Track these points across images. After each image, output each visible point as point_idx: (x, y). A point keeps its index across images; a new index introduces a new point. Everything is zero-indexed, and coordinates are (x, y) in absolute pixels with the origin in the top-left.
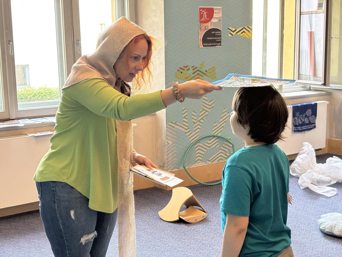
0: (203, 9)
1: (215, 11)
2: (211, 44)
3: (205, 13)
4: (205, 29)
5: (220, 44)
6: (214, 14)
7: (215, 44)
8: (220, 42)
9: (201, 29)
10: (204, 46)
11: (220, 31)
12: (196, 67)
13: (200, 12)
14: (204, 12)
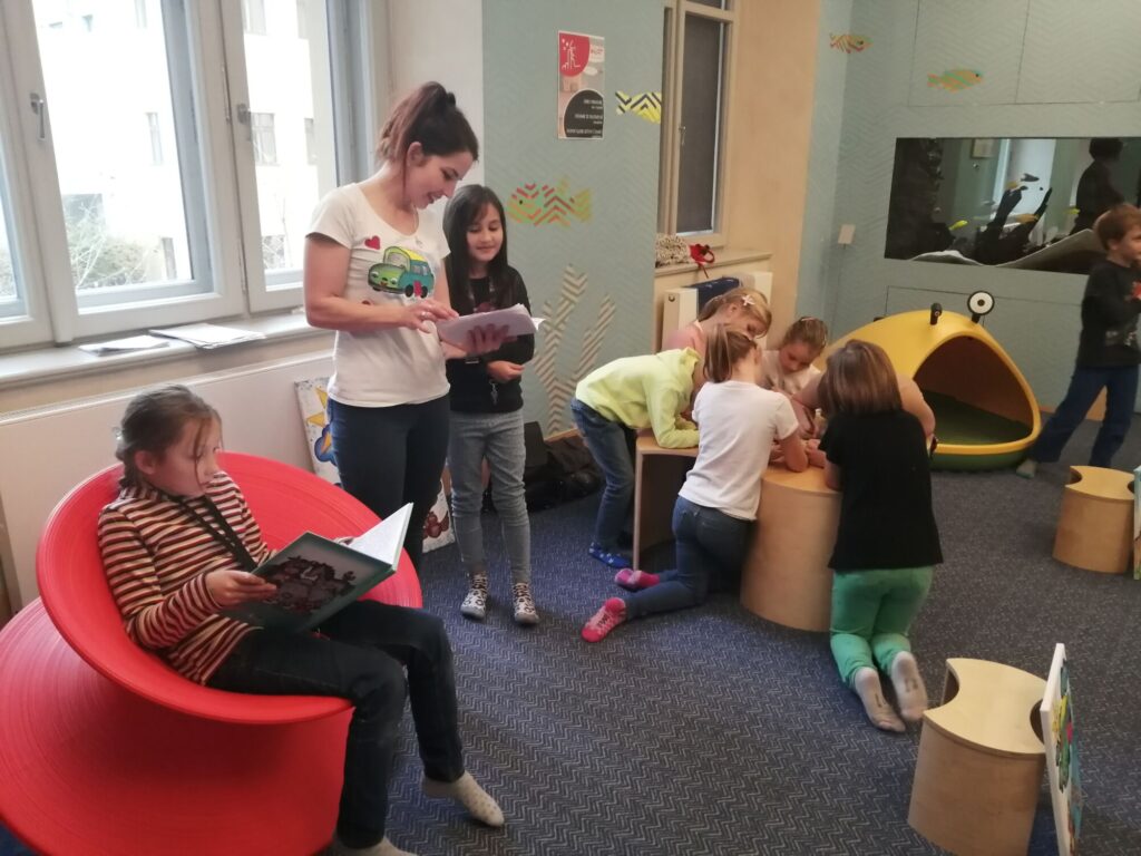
0: (568, 38)
1: (592, 47)
2: (582, 131)
3: (571, 50)
4: (572, 91)
5: (599, 132)
6: (591, 55)
7: (590, 131)
8: (600, 127)
9: (562, 89)
10: (568, 135)
11: (599, 98)
12: (552, 191)
13: (562, 45)
14: (568, 48)
